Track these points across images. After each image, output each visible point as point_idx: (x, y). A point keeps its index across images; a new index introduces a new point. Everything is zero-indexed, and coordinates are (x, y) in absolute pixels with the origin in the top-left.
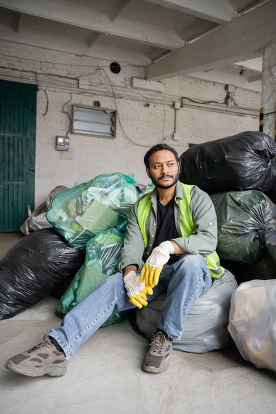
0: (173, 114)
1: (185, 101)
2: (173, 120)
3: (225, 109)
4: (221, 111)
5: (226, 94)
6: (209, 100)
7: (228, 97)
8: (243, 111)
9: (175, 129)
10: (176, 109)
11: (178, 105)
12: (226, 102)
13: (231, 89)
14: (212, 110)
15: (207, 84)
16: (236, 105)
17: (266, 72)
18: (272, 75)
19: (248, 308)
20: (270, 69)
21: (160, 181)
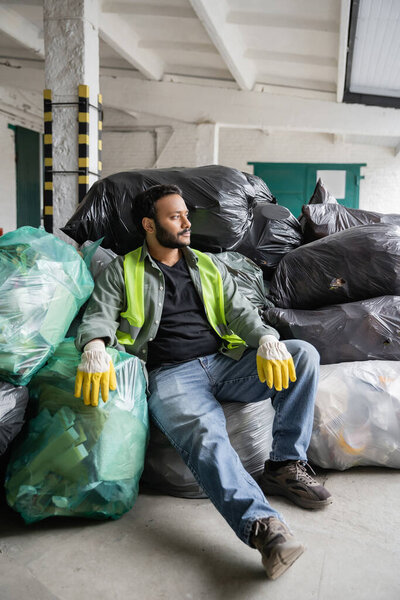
17: (53, 25)
18: (66, 34)
19: (334, 404)
20: (61, 21)
21: (180, 237)
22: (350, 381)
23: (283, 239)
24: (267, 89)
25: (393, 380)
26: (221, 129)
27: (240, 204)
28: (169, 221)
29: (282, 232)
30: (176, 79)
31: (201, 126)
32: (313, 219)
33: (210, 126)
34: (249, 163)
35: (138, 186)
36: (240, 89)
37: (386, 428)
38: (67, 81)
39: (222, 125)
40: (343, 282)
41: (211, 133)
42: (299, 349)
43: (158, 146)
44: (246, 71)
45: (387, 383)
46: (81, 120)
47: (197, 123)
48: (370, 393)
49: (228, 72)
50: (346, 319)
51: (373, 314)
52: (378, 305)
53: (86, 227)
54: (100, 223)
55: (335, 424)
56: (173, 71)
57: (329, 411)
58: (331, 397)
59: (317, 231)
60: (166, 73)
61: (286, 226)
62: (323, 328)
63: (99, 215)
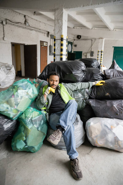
0: (2, 27)
1: (8, 21)
2: (3, 30)
3: (25, 27)
4: (23, 28)
5: (25, 20)
6: (18, 22)
7: (26, 21)
8: (32, 28)
9: (4, 35)
10: (3, 25)
11: (4, 23)
12: (25, 24)
13: (27, 17)
14: (20, 27)
15: (17, 13)
16: (29, 25)
17: (56, 21)
18: (59, 23)
19: (97, 131)
20: (58, 20)
22: (103, 126)
24: (117, 30)
25: (115, 127)
26: (105, 40)
27: (80, 72)
29: (97, 77)
30: (95, 28)
31: (100, 39)
32: (106, 74)
33: (102, 39)
34: (113, 47)
36: (110, 30)
37: (110, 141)
38: (59, 34)
39: (105, 39)
40: (109, 94)
41: (102, 41)
43: (93, 43)
44: (111, 26)
45: (113, 128)
46: (61, 43)
47: (99, 39)
48: (107, 130)
49: (106, 26)
50: (107, 106)
51: (114, 106)
52: (117, 103)
55: (96, 137)
56: (95, 26)
57: (95, 133)
58: (96, 130)
59: (107, 77)
60: (93, 27)
61: (99, 75)
62: (100, 108)
63: (45, 74)
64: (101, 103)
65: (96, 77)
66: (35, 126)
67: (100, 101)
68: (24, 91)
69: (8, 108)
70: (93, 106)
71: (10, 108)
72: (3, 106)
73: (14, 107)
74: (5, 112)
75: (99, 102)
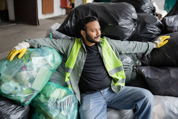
21: (95, 39)
23: (153, 32)
27: (129, 23)
28: (91, 33)
29: (152, 29)
32: (167, 24)
35: (87, 13)
42: (145, 96)
53: (66, 29)
54: (71, 28)
59: (168, 29)
61: (155, 26)
62: (159, 81)
63: (71, 25)
64: (160, 72)
65: (150, 29)
66: (63, 112)
67: (159, 70)
68: (41, 58)
69: (16, 88)
70: (148, 77)
71: (19, 88)
72: (9, 86)
73: (27, 86)
74: (12, 94)
75: (157, 71)
